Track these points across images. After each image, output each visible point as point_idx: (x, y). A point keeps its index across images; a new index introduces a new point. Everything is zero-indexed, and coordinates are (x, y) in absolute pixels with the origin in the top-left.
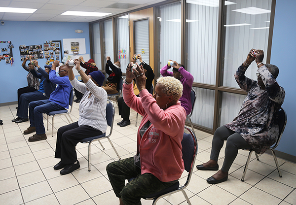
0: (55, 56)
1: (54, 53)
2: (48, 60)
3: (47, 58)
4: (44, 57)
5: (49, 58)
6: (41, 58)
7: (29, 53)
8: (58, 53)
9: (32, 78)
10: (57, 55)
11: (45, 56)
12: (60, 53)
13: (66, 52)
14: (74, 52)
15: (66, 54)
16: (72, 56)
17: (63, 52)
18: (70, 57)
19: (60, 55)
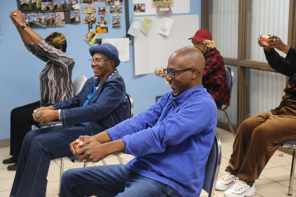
0: (109, 17)
1: (108, 9)
2: (90, 28)
3: (90, 23)
4: (83, 21)
5: (94, 22)
6: (73, 21)
7: (43, 7)
8: (119, 11)
9: (51, 76)
10: (115, 14)
11: (83, 17)
12: (123, 10)
13: (138, 8)
14: (158, 7)
15: (138, 13)
16: (154, 19)
17: (131, 8)
18: (149, 22)
19: (122, 16)
